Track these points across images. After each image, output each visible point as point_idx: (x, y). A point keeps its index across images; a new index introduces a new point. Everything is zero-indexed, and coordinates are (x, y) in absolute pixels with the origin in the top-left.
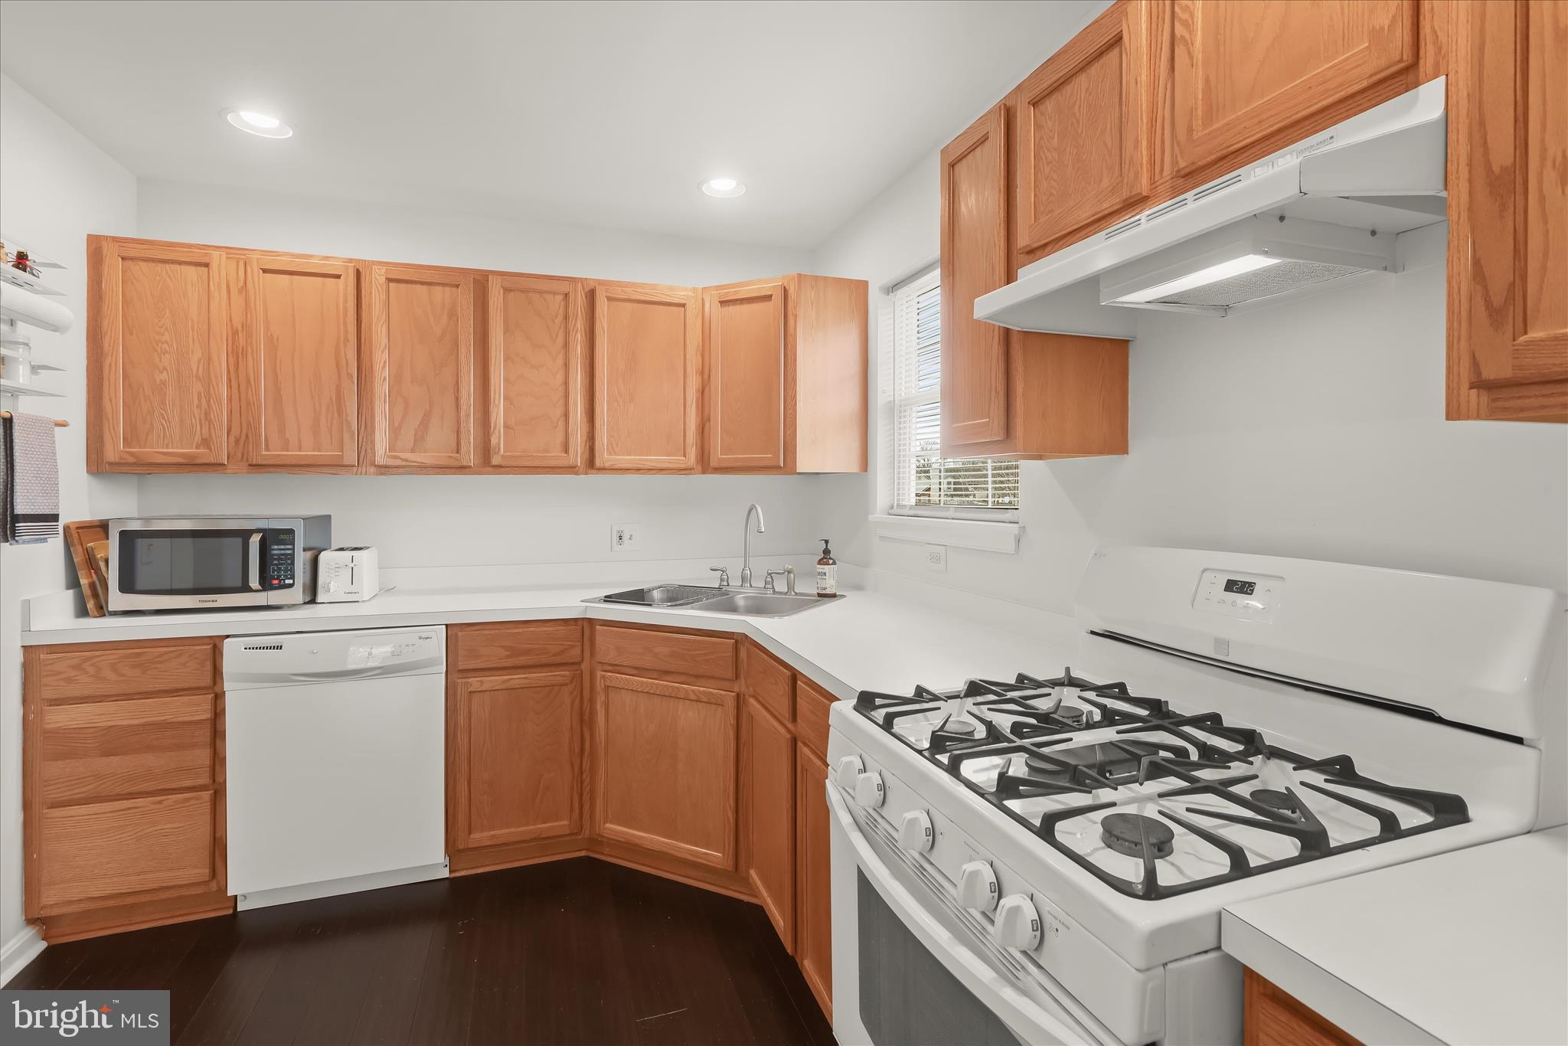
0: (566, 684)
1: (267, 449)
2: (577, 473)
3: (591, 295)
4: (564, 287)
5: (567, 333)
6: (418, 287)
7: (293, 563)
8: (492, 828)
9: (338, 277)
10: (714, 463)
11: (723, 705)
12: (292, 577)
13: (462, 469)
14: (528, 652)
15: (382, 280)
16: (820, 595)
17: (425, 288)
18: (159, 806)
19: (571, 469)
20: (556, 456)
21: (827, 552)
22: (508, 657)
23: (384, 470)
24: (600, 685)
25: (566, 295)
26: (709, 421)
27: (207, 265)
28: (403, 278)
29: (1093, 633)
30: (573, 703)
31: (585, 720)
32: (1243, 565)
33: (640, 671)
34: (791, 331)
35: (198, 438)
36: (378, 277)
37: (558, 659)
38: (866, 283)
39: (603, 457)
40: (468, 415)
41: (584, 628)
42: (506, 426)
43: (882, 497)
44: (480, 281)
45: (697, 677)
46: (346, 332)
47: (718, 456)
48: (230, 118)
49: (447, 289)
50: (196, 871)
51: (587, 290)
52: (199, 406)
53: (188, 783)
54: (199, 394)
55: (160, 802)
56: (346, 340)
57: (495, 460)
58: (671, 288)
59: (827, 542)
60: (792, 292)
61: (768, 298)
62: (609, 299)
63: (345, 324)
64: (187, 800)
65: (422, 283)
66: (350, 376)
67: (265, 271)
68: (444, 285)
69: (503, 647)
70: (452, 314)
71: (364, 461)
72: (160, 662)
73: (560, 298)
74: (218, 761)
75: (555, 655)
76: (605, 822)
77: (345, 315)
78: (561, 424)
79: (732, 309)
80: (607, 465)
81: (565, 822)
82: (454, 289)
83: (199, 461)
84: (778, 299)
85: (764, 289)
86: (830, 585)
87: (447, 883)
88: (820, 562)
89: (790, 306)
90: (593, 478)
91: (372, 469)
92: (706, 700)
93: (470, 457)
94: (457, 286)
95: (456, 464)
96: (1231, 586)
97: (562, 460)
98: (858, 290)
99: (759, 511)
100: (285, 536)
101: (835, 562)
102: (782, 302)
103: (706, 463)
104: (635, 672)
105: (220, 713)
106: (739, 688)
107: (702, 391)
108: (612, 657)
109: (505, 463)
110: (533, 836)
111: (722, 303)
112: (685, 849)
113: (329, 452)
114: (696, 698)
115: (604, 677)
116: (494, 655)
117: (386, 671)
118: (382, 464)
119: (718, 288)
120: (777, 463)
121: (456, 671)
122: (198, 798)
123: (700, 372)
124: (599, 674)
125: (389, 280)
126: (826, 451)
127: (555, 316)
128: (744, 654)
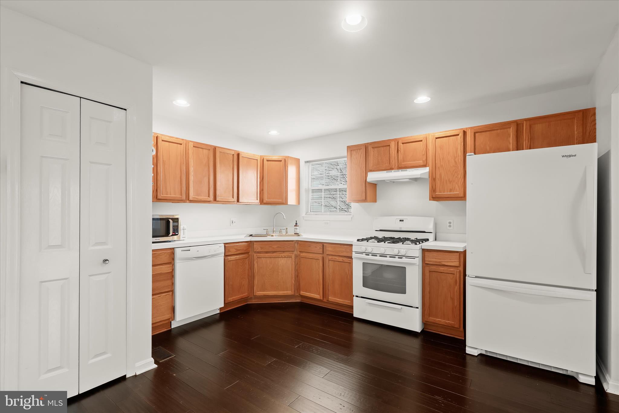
0: (247, 258)
1: (162, 195)
2: (235, 204)
4: (233, 153)
5: (233, 165)
6: (200, 149)
7: (178, 228)
8: (232, 297)
9: (181, 144)
10: (265, 201)
11: (291, 257)
12: (178, 232)
13: (209, 202)
14: (240, 250)
15: (192, 146)
16: (295, 234)
17: (202, 149)
18: (159, 297)
19: (233, 202)
20: (231, 199)
21: (296, 223)
22: (236, 251)
23: (191, 201)
24: (255, 257)
25: (233, 155)
26: (263, 190)
28: (198, 146)
29: (376, 231)
30: (248, 263)
31: (251, 267)
32: (402, 218)
33: (267, 252)
34: (286, 170)
36: (191, 145)
37: (246, 252)
38: (299, 159)
39: (241, 200)
40: (212, 187)
41: (249, 243)
42: (220, 190)
43: (304, 211)
44: (215, 148)
45: (284, 252)
46: (183, 161)
47: (266, 200)
48: (174, 102)
49: (207, 150)
50: (169, 315)
51: (237, 154)
53: (167, 290)
55: (160, 296)
56: (183, 163)
58: (254, 155)
59: (296, 221)
60: (286, 160)
61: (281, 161)
62: (242, 157)
63: (183, 158)
64: (166, 295)
65: (201, 148)
66: (184, 173)
67: (163, 141)
68: (206, 149)
69: (234, 249)
70: (208, 158)
71: (188, 199)
72: (160, 256)
74: (173, 284)
75: (245, 250)
76: (257, 292)
77: (183, 156)
78: (232, 190)
79: (270, 162)
81: (247, 294)
82: (209, 151)
84: (283, 161)
85: (280, 159)
86: (298, 231)
87: (219, 314)
88: (295, 226)
89: (286, 163)
90: (239, 205)
91: (188, 201)
92: (287, 257)
93: (212, 198)
94: (209, 150)
95: (209, 200)
96: (400, 221)
97: (233, 200)
98: (298, 160)
99: (283, 214)
100: (176, 220)
101: (298, 226)
102: (284, 162)
103: (262, 202)
104: (265, 253)
105: (173, 270)
106: (295, 253)
107: (260, 183)
108: (259, 250)
109: (219, 200)
110: (241, 298)
111: (268, 161)
112: (281, 293)
113: (178, 196)
114: (284, 257)
115: (257, 255)
116: (233, 251)
117: (213, 256)
118: (192, 200)
119: (265, 156)
120: (284, 202)
121: (226, 256)
122: (169, 294)
123: (260, 178)
124: (255, 255)
125: (194, 146)
126: (292, 199)
127: (231, 160)
128: (296, 245)
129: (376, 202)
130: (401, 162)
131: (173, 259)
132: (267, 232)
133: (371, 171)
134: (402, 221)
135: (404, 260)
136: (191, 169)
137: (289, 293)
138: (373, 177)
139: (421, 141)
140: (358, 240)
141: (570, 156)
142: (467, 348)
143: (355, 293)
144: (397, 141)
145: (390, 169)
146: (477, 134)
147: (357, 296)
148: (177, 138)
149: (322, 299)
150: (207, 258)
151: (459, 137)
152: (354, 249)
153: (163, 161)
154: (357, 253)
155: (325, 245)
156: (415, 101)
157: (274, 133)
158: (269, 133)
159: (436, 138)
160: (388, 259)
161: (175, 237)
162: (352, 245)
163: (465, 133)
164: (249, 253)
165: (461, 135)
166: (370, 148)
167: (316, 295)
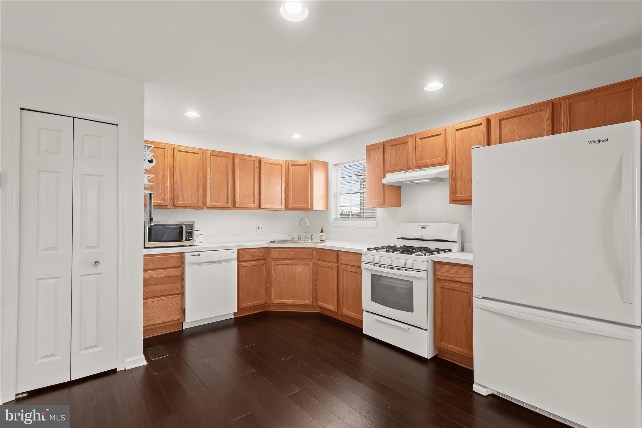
0: (264, 265)
1: (179, 202)
2: (256, 210)
3: (260, 161)
4: (254, 159)
5: (254, 171)
6: (218, 157)
7: (192, 234)
8: (247, 303)
9: (198, 153)
10: (290, 207)
11: (309, 265)
12: (192, 237)
13: (228, 208)
14: (255, 256)
15: (210, 155)
16: (320, 241)
17: (220, 157)
18: (168, 299)
19: (255, 208)
20: (252, 205)
21: (322, 230)
22: (251, 257)
23: (209, 208)
24: (273, 264)
25: (254, 161)
26: (288, 196)
27: (164, 149)
28: (215, 154)
29: (398, 239)
30: (265, 270)
31: (268, 274)
32: (424, 224)
33: (284, 259)
34: (312, 174)
35: (161, 198)
36: (208, 154)
37: (262, 258)
38: (328, 162)
39: (263, 206)
40: (230, 193)
41: (267, 250)
42: (239, 196)
43: (333, 217)
44: (234, 156)
45: (302, 259)
46: (200, 169)
47: (291, 205)
48: (185, 114)
49: (225, 158)
50: (178, 316)
51: (259, 160)
52: (161, 189)
53: (176, 292)
54: (161, 185)
55: (169, 298)
56: (200, 172)
57: (237, 206)
58: (278, 160)
59: (322, 227)
60: (312, 164)
61: (306, 165)
62: (264, 163)
63: (200, 167)
64: (176, 297)
65: (219, 156)
66: (201, 181)
67: (179, 151)
68: (224, 157)
69: (249, 255)
70: (227, 165)
71: (204, 206)
72: (169, 259)
73: (252, 162)
74: (183, 287)
75: (261, 257)
76: (274, 299)
77: (200, 165)
78: (253, 196)
79: (295, 167)
80: (264, 207)
81: (263, 301)
82: (227, 158)
83: (161, 205)
84: (308, 165)
85: (305, 163)
86: (323, 238)
87: (234, 319)
88: (320, 232)
89: (312, 167)
90: (261, 211)
91: (205, 208)
92: (305, 264)
93: (230, 205)
94: (228, 158)
95: (227, 207)
96: (422, 228)
97: (253, 206)
98: (326, 164)
99: (307, 220)
100: (191, 226)
101: (324, 233)
102: (310, 167)
103: (287, 208)
104: (283, 260)
105: (183, 273)
106: (314, 260)
107: (286, 188)
108: (277, 256)
109: (239, 207)
110: (256, 304)
111: (293, 165)
112: (299, 302)
113: (195, 203)
114: (302, 264)
115: (274, 262)
116: (248, 257)
117: (224, 261)
118: (209, 206)
119: (290, 161)
120: (308, 208)
121: (239, 261)
122: (178, 297)
123: (285, 183)
124: (272, 261)
125: (211, 155)
126: (318, 205)
127: (251, 167)
128: (314, 252)
130: (419, 161)
131: (183, 263)
132: (292, 238)
133: (389, 172)
134: (425, 228)
135: (411, 273)
136: (209, 177)
137: (307, 302)
138: (391, 178)
139: (440, 134)
140: (368, 249)
141: (599, 141)
142: (474, 385)
143: (365, 307)
144: (414, 136)
145: (408, 168)
146: (503, 122)
147: (367, 312)
148: (194, 148)
149: (337, 312)
150: (219, 263)
151: (481, 126)
152: (363, 258)
153: (180, 170)
154: (366, 263)
155: (339, 253)
156: (426, 89)
157: (297, 137)
158: (292, 137)
159: (457, 130)
160: (395, 271)
161: (188, 243)
162: (361, 254)
163: (488, 121)
164: (266, 259)
165: (484, 124)
166: (387, 147)
167: (332, 307)
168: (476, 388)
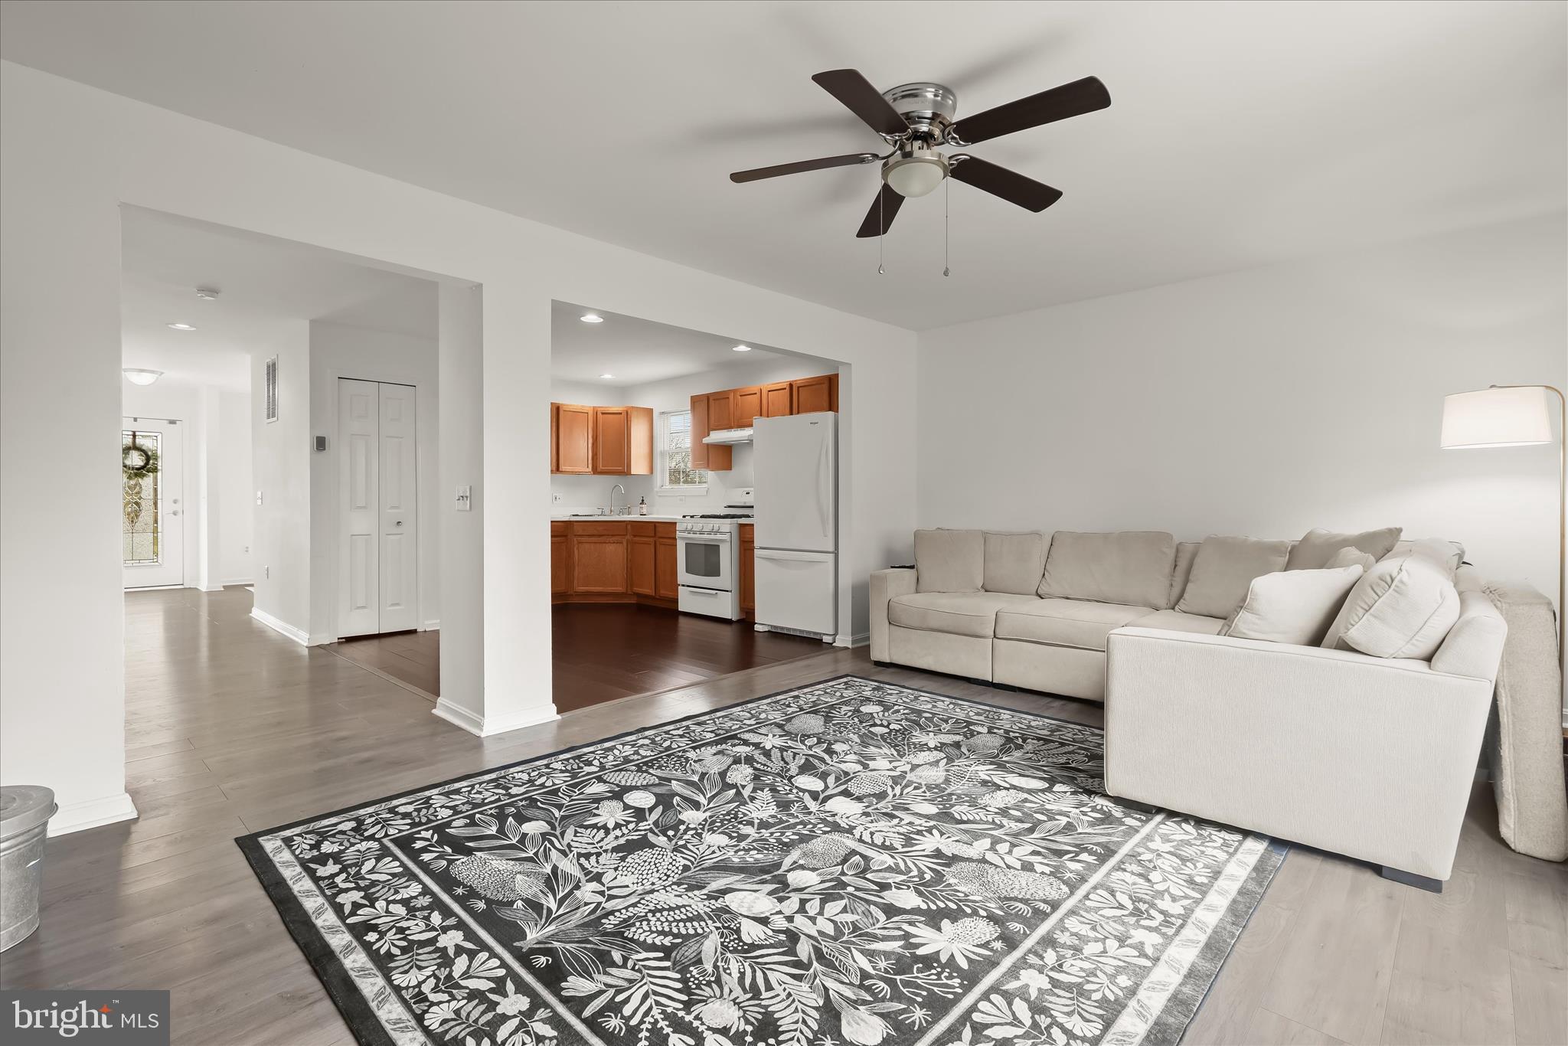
0: (563, 542)
3: (557, 408)
10: (599, 470)
11: (623, 543)
16: (639, 512)
21: (643, 500)
24: (576, 542)
26: (597, 455)
29: (725, 507)
30: (566, 549)
31: (570, 554)
32: (748, 490)
33: (590, 536)
34: (629, 426)
37: (562, 534)
38: (653, 410)
39: (562, 468)
41: (568, 524)
43: (658, 481)
45: (615, 535)
47: (601, 467)
51: (556, 406)
58: (583, 406)
59: (643, 497)
60: (629, 412)
61: (621, 414)
62: (563, 410)
75: (561, 532)
76: (578, 586)
79: (606, 416)
80: (563, 470)
81: (564, 588)
84: (624, 414)
85: (619, 410)
86: (644, 511)
88: (641, 503)
89: (629, 417)
90: (559, 474)
92: (617, 542)
98: (649, 412)
99: (622, 487)
101: (646, 503)
102: (626, 416)
103: (596, 471)
104: (588, 537)
106: (628, 537)
107: (593, 444)
108: (581, 532)
111: (603, 414)
112: (610, 589)
114: (612, 542)
115: (577, 539)
119: (599, 407)
120: (624, 471)
123: (593, 437)
124: (575, 539)
126: (638, 467)
128: (629, 527)
129: (731, 469)
130: (739, 420)
132: (603, 510)
133: (713, 429)
134: (749, 493)
135: (719, 536)
137: (620, 589)
138: (716, 437)
139: (756, 394)
140: (685, 518)
142: (756, 625)
143: (680, 581)
144: (734, 391)
145: (729, 427)
146: (800, 389)
147: (683, 585)
149: (654, 594)
151: (785, 391)
152: (679, 527)
154: (681, 531)
155: (657, 525)
159: (769, 391)
160: (706, 536)
162: (676, 523)
163: (791, 386)
164: (567, 536)
165: (788, 388)
166: (712, 402)
167: (648, 590)
168: (757, 628)
